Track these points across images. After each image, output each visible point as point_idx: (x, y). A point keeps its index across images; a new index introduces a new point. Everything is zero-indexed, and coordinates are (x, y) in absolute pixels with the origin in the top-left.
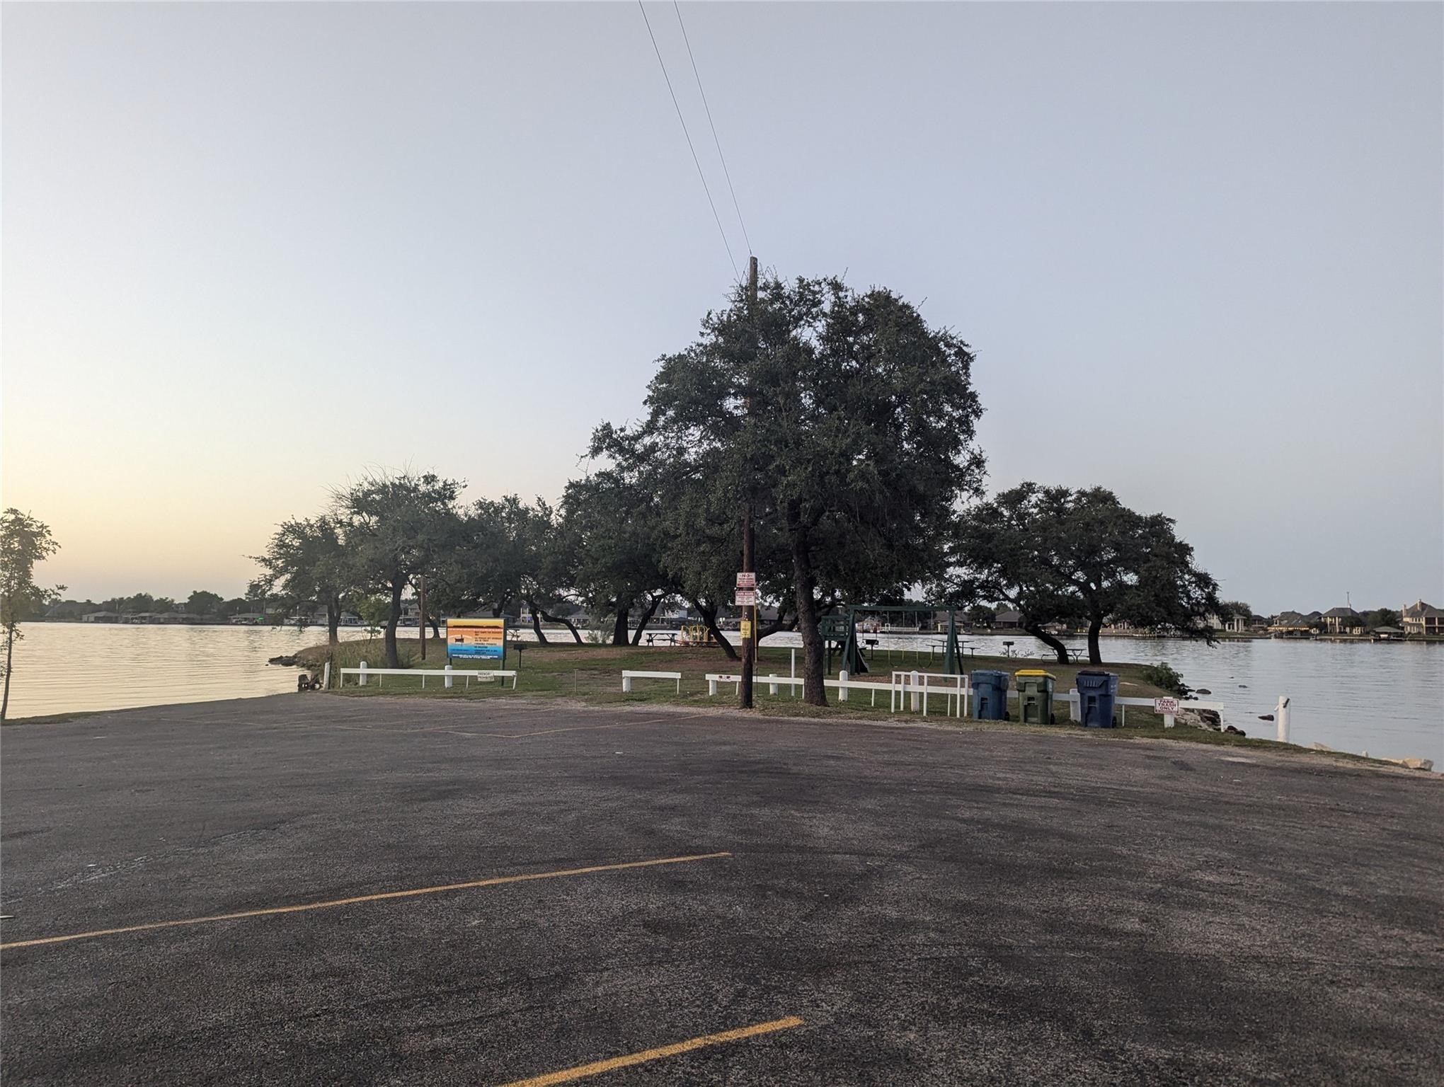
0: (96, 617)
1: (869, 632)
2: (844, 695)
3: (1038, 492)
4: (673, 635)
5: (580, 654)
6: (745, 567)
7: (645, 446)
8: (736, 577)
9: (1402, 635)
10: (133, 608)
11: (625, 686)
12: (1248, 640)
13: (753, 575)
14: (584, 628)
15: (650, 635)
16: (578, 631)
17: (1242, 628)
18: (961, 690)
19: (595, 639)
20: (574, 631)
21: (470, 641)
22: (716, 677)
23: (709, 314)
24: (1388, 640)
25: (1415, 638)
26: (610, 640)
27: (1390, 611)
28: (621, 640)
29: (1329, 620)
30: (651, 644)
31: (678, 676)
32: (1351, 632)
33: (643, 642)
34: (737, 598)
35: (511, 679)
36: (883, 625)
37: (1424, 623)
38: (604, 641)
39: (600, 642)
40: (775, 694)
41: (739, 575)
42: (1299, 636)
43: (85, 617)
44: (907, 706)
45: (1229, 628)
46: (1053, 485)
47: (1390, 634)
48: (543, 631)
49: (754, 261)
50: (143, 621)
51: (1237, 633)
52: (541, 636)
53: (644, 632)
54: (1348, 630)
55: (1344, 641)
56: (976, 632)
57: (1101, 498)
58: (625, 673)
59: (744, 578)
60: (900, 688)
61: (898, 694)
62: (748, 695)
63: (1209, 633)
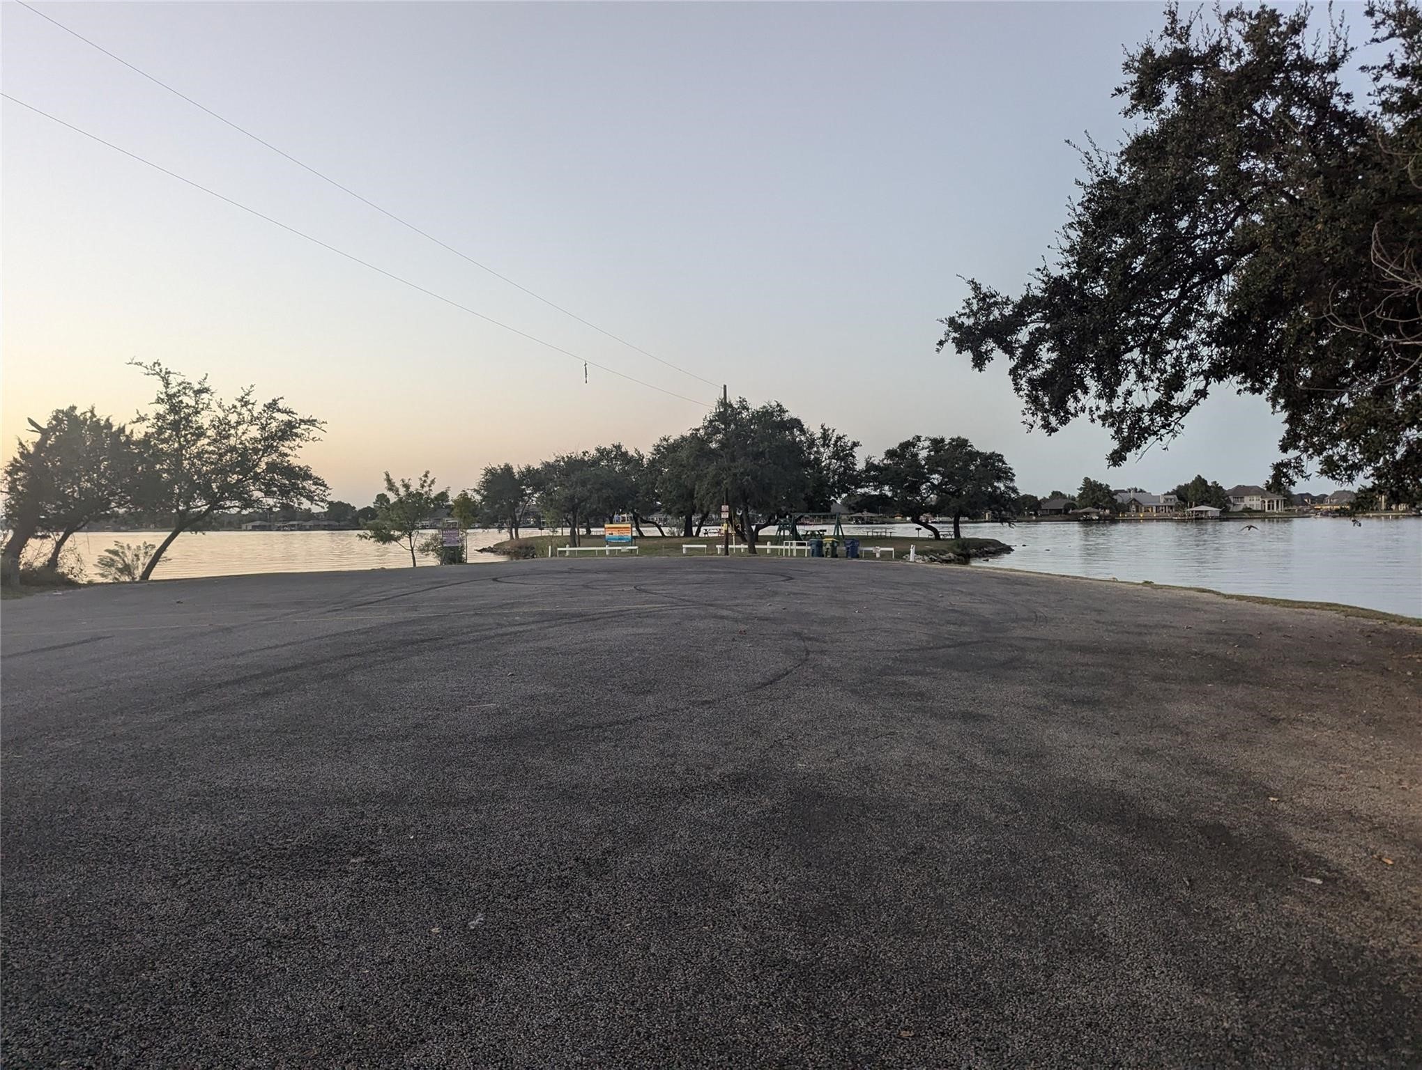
0: (253, 526)
2: (769, 551)
3: (926, 440)
5: (664, 541)
6: (724, 503)
8: (721, 508)
10: (284, 517)
11: (684, 551)
13: (727, 506)
14: (665, 526)
16: (662, 528)
17: (1281, 509)
19: (673, 533)
20: (659, 527)
21: (616, 534)
22: (720, 546)
26: (682, 535)
28: (688, 533)
31: (705, 546)
32: (1397, 507)
33: (701, 535)
34: (722, 514)
35: (635, 550)
38: (678, 534)
39: (676, 535)
40: (743, 552)
41: (722, 506)
43: (244, 526)
44: (791, 554)
45: (1269, 508)
46: (937, 435)
48: (641, 529)
49: (725, 387)
50: (292, 528)
51: (1276, 513)
52: (640, 532)
53: (702, 529)
57: (961, 443)
58: (684, 546)
59: (725, 508)
60: (787, 547)
61: (787, 550)
62: (727, 551)
63: (1249, 514)
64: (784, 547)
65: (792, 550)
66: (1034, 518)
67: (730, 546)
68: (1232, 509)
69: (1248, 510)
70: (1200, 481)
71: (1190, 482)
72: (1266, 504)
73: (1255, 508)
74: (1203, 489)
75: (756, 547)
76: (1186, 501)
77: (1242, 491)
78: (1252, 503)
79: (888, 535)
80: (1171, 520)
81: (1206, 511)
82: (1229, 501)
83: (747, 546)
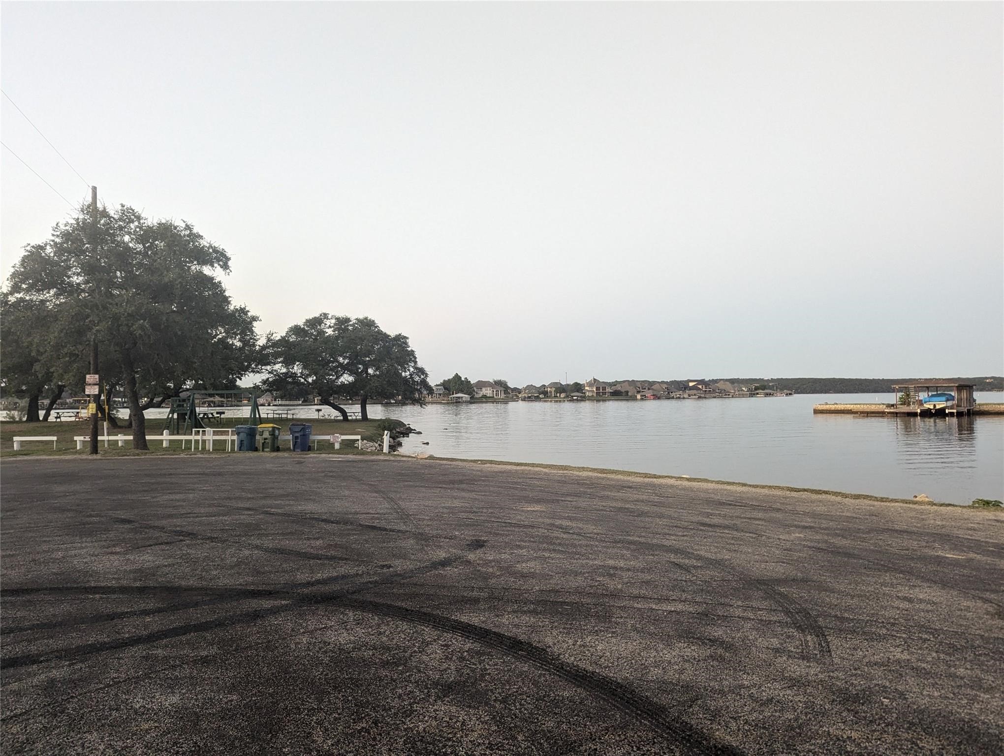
1: (265, 406)
2: (166, 444)
3: (331, 318)
4: (78, 413)
6: (91, 372)
7: (17, 298)
8: (85, 378)
9: (584, 397)
11: (16, 447)
12: (506, 403)
13: (97, 376)
15: (58, 413)
17: (503, 396)
18: (231, 437)
19: (13, 417)
22: (82, 438)
23: (58, 224)
24: (577, 400)
25: (591, 399)
26: (25, 419)
27: (579, 384)
28: (33, 416)
29: (549, 389)
30: (58, 420)
31: (55, 438)
32: (560, 395)
34: (86, 390)
36: (275, 400)
37: (595, 390)
38: (21, 419)
39: (17, 419)
40: (122, 446)
41: (88, 376)
42: (534, 399)
44: (204, 448)
45: (496, 396)
46: (341, 314)
47: (578, 396)
49: (94, 189)
51: (500, 399)
53: (52, 412)
54: (558, 395)
55: (556, 401)
56: (342, 403)
57: (367, 324)
58: (15, 439)
59: (91, 378)
60: (199, 437)
61: (197, 441)
62: (95, 446)
63: (485, 399)
64: (193, 437)
65: (204, 441)
66: (350, 402)
67: (100, 438)
68: (477, 396)
69: (485, 396)
70: (457, 377)
71: (451, 377)
72: (495, 393)
73: (488, 396)
74: (459, 382)
75: (148, 437)
76: (449, 391)
77: (481, 384)
78: (486, 392)
79: (290, 417)
80: (440, 403)
81: (462, 397)
82: (474, 390)
83: (131, 438)
